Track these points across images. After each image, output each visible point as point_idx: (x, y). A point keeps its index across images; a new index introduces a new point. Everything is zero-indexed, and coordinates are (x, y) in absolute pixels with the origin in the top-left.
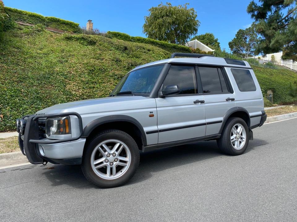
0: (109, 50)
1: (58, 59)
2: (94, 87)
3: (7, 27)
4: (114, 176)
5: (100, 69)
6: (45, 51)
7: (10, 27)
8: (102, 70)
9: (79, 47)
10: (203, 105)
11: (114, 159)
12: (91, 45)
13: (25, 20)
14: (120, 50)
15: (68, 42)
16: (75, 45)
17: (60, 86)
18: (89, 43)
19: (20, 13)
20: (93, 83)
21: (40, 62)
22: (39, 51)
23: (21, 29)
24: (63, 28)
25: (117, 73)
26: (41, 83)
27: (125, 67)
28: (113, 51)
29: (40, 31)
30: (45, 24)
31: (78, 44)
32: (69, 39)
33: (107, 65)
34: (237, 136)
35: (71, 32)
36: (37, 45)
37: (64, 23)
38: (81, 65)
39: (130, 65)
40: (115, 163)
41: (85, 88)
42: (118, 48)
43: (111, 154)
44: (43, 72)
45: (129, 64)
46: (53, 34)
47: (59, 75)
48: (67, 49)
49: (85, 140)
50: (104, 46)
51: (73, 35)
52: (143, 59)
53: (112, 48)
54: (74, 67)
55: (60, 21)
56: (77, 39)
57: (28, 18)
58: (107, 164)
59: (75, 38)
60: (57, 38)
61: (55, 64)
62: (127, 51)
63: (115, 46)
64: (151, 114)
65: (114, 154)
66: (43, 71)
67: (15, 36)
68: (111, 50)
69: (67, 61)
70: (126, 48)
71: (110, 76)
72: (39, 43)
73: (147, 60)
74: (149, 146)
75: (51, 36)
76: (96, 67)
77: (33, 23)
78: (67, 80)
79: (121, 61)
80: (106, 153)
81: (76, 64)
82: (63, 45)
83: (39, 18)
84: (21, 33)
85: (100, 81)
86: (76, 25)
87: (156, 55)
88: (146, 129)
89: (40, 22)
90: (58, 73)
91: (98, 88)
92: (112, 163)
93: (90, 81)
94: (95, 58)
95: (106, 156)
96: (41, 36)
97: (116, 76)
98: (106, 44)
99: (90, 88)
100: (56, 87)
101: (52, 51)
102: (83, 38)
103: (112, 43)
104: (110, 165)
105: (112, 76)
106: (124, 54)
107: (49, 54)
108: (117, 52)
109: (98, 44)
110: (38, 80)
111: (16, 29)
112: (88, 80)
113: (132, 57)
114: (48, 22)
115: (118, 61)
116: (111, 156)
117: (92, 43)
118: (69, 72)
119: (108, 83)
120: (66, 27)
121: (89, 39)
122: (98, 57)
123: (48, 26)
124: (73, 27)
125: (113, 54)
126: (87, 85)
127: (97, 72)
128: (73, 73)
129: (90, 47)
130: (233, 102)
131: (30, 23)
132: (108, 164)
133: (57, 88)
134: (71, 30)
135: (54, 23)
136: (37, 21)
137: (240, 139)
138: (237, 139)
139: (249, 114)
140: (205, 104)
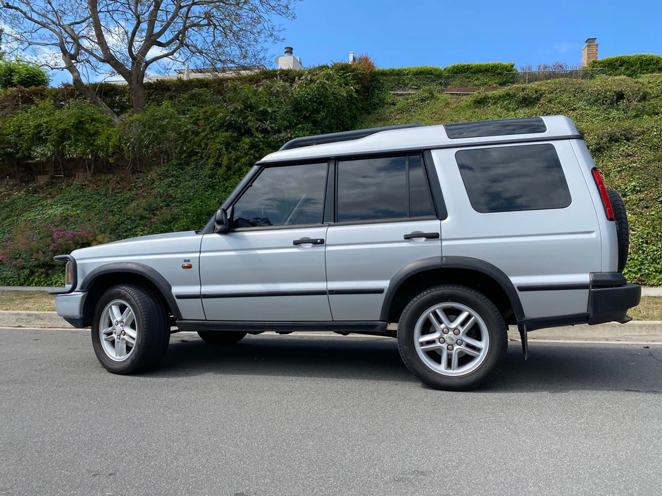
3: (375, 105)
4: (120, 356)
7: (378, 104)
10: (321, 249)
12: (527, 106)
13: (406, 85)
15: (477, 110)
16: (490, 112)
18: (521, 103)
19: (398, 75)
23: (394, 104)
24: (476, 82)
29: (425, 100)
30: (441, 84)
31: (498, 109)
32: (480, 102)
34: (446, 336)
35: (495, 85)
37: (480, 71)
40: (121, 337)
42: (596, 101)
46: (452, 100)
51: (490, 94)
53: (580, 103)
55: (472, 68)
56: (497, 100)
57: (411, 80)
59: (495, 99)
60: (457, 107)
62: (623, 103)
64: (187, 263)
67: (380, 120)
68: (574, 109)
70: (621, 96)
74: (185, 321)
75: (448, 104)
77: (419, 86)
80: (115, 320)
83: (432, 74)
84: (392, 112)
86: (507, 67)
88: (176, 290)
89: (433, 81)
96: (425, 110)
102: (508, 96)
104: (117, 338)
106: (613, 113)
111: (386, 106)
113: (636, 116)
114: (448, 78)
116: (119, 325)
117: (528, 101)
120: (483, 78)
121: (521, 94)
123: (446, 85)
124: (500, 74)
129: (522, 112)
131: (414, 89)
134: (494, 82)
135: (459, 75)
136: (427, 81)
137: (462, 347)
138: (445, 346)
139: (510, 278)
140: (326, 245)
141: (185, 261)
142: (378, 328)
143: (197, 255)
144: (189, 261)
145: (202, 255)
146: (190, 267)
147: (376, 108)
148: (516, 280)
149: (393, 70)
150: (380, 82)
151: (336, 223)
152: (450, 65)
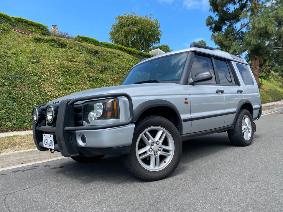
0: (81, 53)
1: (28, 59)
2: (70, 89)
4: (158, 167)
5: (74, 71)
6: (13, 50)
8: (76, 71)
9: (49, 49)
10: (223, 95)
11: (158, 148)
12: (62, 47)
14: (91, 54)
15: (37, 43)
16: (45, 47)
17: (34, 87)
18: (59, 45)
20: (68, 84)
21: (9, 61)
22: (7, 51)
24: (30, 29)
25: (91, 75)
26: (13, 83)
27: (98, 70)
28: (85, 54)
29: (6, 31)
30: (11, 24)
31: (48, 46)
32: (37, 40)
33: (81, 67)
34: (246, 127)
35: (40, 34)
36: (4, 44)
37: (32, 25)
38: (54, 66)
39: (104, 68)
40: (159, 152)
41: (60, 89)
42: (89, 52)
43: (155, 142)
44: (14, 72)
45: (102, 67)
46: (21, 35)
47: (32, 75)
48: (38, 50)
49: (134, 126)
50: (75, 49)
51: (42, 37)
52: (115, 63)
53: (83, 52)
54: (47, 68)
55: (28, 22)
56: (47, 41)
58: (151, 153)
59: (45, 40)
60: (25, 39)
61: (26, 64)
62: (98, 55)
63: (86, 50)
64: (186, 100)
65: (157, 143)
66: (14, 70)
68: (82, 54)
69: (38, 62)
70: (97, 52)
71: (85, 78)
72: (6, 42)
73: (118, 64)
74: (184, 135)
75: (19, 36)
76: (70, 69)
78: (41, 81)
79: (94, 64)
81: (49, 65)
82: (32, 45)
83: (5, 17)
85: (75, 82)
86: (45, 27)
87: (126, 60)
89: (6, 22)
90: (31, 73)
91: (74, 89)
92: (156, 152)
93: (65, 82)
94: (68, 60)
95: (150, 144)
96: (8, 36)
97: (91, 78)
98: (77, 48)
99: (66, 89)
100: (29, 87)
101: (21, 51)
102: (53, 40)
103: (83, 47)
104: (154, 155)
105: (86, 78)
106: (95, 58)
107: (18, 54)
108: (89, 55)
109: (69, 47)
110: (9, 80)
112: (63, 82)
113: (103, 61)
114: (15, 22)
115: (91, 64)
117: (63, 45)
118: (42, 72)
119: (83, 84)
120: (34, 29)
121: (60, 41)
122: (71, 59)
123: (14, 26)
124: (42, 29)
125: (85, 57)
126: (62, 86)
127: (71, 73)
128: (46, 74)
129: (61, 50)
130: (242, 94)
132: (153, 153)
133: (31, 88)
134: (40, 32)
135: (21, 23)
136: (3, 20)
139: (253, 106)
142: (232, 127)
143: (189, 96)
152: (16, 17)
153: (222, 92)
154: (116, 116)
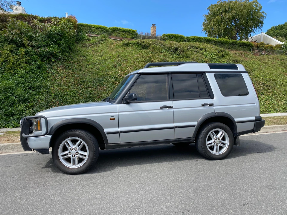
0: (160, 52)
1: (114, 64)
3: (79, 39)
4: (75, 165)
6: (104, 57)
7: (81, 39)
9: (134, 52)
10: (171, 110)
11: (75, 153)
12: (145, 49)
13: (93, 32)
14: (171, 51)
15: (126, 48)
16: (131, 49)
17: (109, 88)
18: (143, 47)
19: (89, 27)
21: (98, 67)
22: (100, 58)
23: (89, 40)
24: (122, 36)
26: (96, 85)
28: (165, 53)
29: (103, 41)
30: (108, 34)
31: (134, 48)
32: (126, 45)
34: (216, 141)
35: (130, 38)
36: (99, 52)
37: (124, 31)
38: (131, 68)
40: (76, 156)
42: (169, 50)
43: (74, 148)
44: (99, 76)
46: (114, 42)
47: (111, 78)
48: (123, 54)
49: (50, 136)
50: (156, 49)
51: (130, 41)
52: (192, 59)
53: (164, 50)
54: (125, 70)
55: (121, 30)
56: (133, 44)
57: (95, 30)
58: (70, 155)
59: (132, 44)
60: (116, 45)
61: (110, 68)
62: (178, 52)
63: (167, 48)
64: (112, 117)
66: (99, 75)
67: (84, 47)
68: (162, 52)
69: (120, 65)
70: (176, 49)
72: (102, 50)
73: (195, 59)
74: (110, 145)
75: (113, 43)
77: (99, 34)
78: (117, 82)
80: (70, 148)
81: (128, 68)
82: (121, 51)
83: (104, 29)
84: (89, 44)
86: (134, 31)
87: (208, 53)
88: (106, 130)
89: (105, 32)
90: (110, 76)
92: (74, 155)
95: (70, 150)
96: (104, 45)
98: (158, 47)
100: (107, 88)
101: (110, 57)
102: (138, 44)
103: (164, 46)
104: (73, 157)
106: (175, 55)
107: (107, 60)
108: (168, 53)
109: (151, 48)
110: (94, 82)
111: (85, 41)
113: (182, 57)
114: (111, 32)
116: (74, 150)
117: (145, 47)
118: (119, 74)
120: (125, 34)
121: (143, 44)
122: (148, 60)
123: (110, 35)
124: (132, 34)
125: (163, 56)
128: (123, 75)
129: (144, 51)
130: (212, 107)
131: (97, 35)
133: (107, 89)
134: (130, 37)
135: (116, 32)
136: (102, 32)
137: (221, 144)
138: (216, 144)
139: (235, 119)
140: (173, 109)
141: (111, 116)
142: (192, 140)
143: (117, 113)
144: (113, 116)
145: (119, 113)
146: (114, 119)
147: (80, 41)
148: (236, 120)
149: (87, 25)
150: (81, 29)
151: (175, 99)
152: (112, 27)
153: (170, 107)
154: (39, 129)
